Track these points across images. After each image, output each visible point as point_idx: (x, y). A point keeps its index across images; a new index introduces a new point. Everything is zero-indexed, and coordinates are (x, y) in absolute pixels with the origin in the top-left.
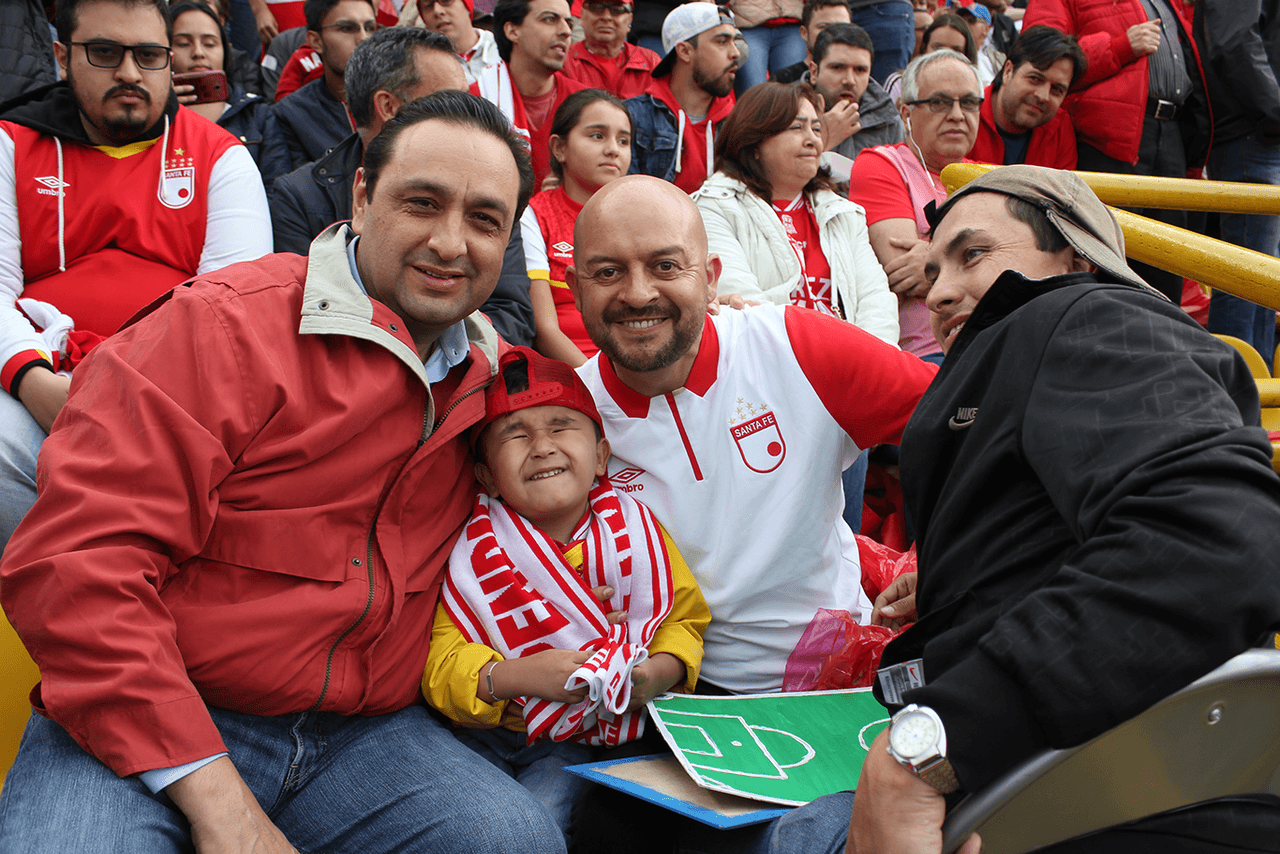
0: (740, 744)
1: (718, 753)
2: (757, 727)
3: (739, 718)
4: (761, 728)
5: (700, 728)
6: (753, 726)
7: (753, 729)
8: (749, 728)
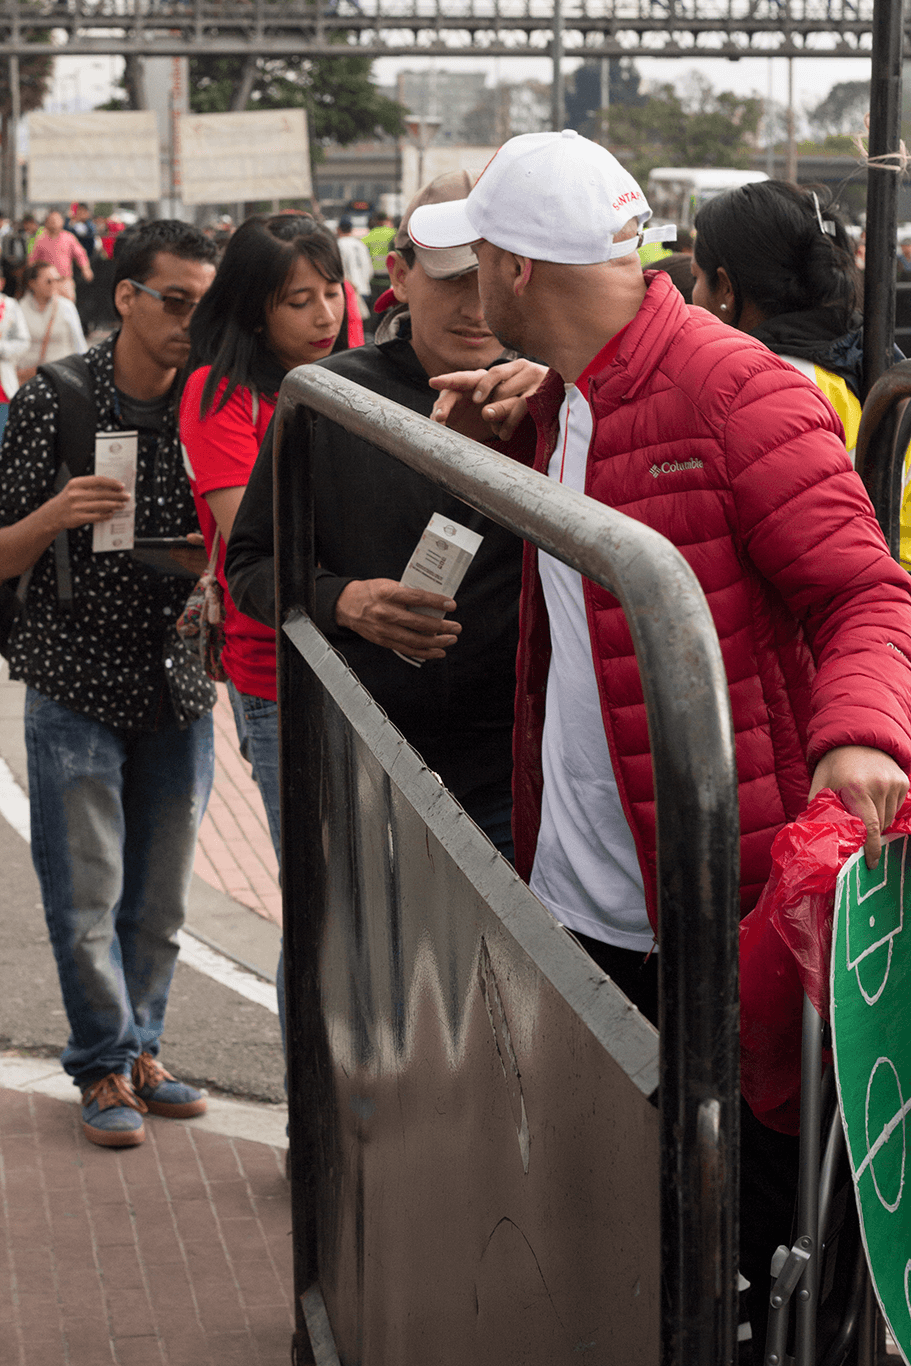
0: (872, 925)
1: (860, 900)
2: (891, 946)
3: (901, 927)
4: (890, 951)
5: (884, 883)
6: (891, 941)
7: (888, 942)
8: (889, 936)
